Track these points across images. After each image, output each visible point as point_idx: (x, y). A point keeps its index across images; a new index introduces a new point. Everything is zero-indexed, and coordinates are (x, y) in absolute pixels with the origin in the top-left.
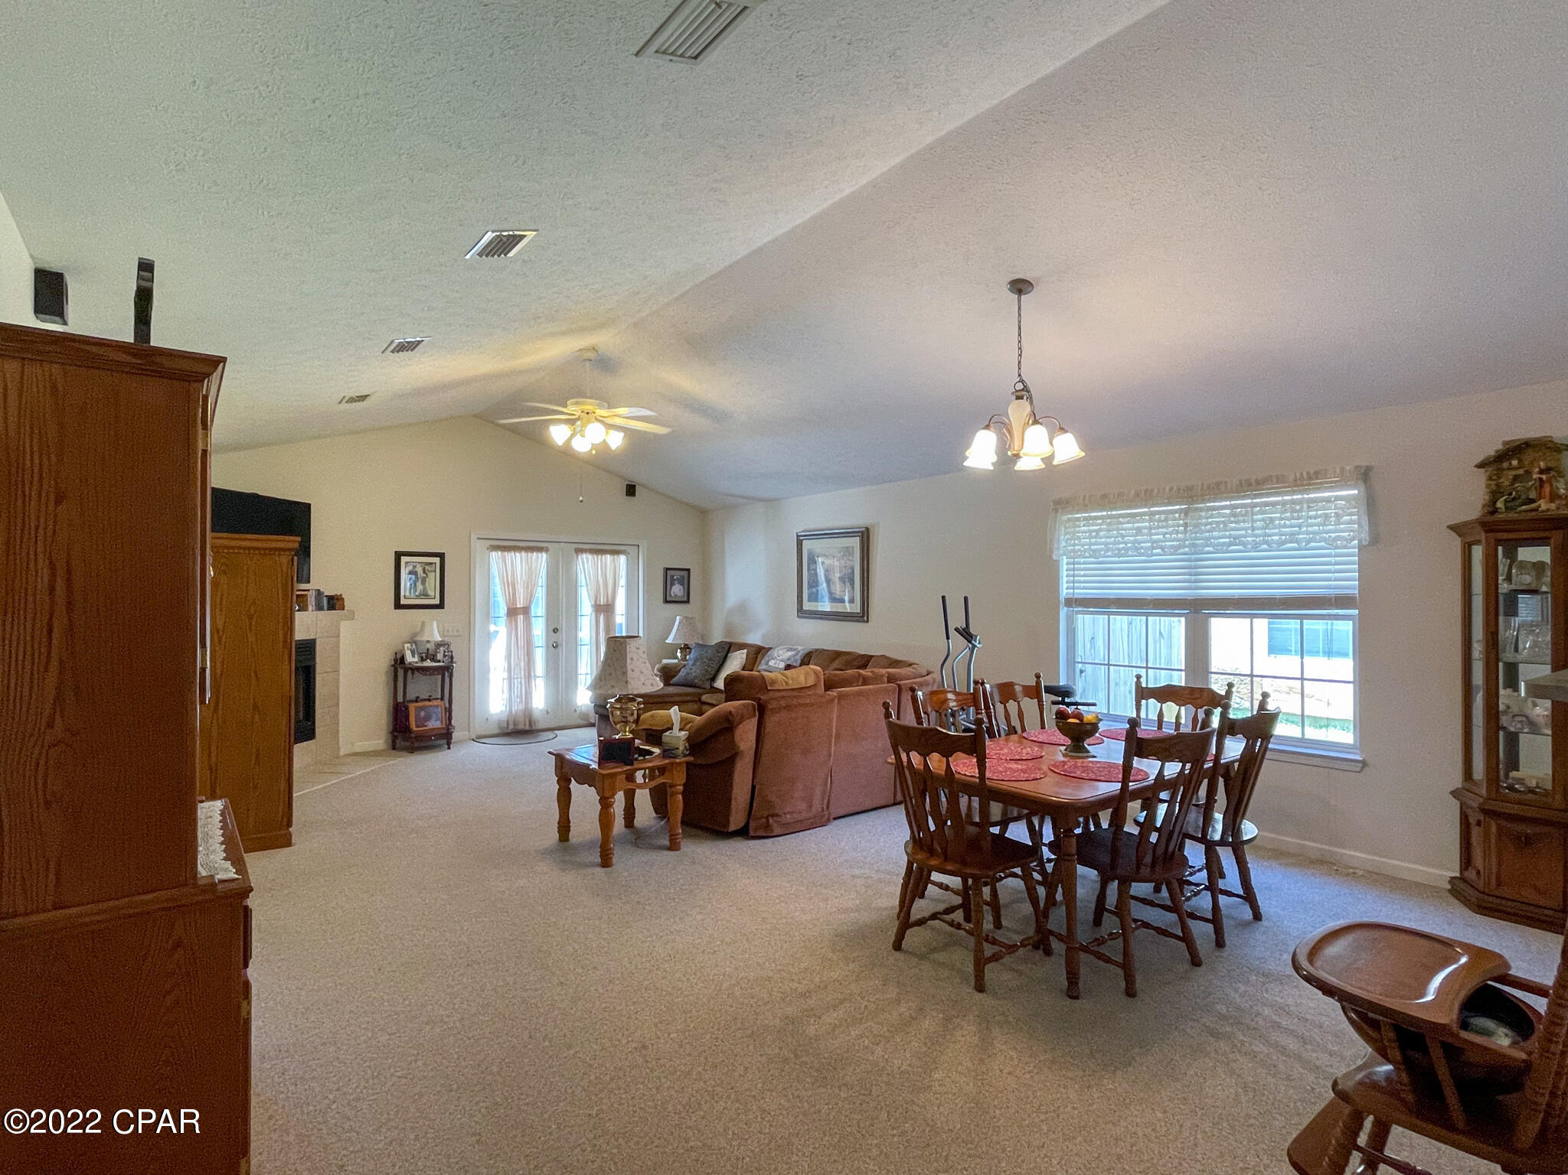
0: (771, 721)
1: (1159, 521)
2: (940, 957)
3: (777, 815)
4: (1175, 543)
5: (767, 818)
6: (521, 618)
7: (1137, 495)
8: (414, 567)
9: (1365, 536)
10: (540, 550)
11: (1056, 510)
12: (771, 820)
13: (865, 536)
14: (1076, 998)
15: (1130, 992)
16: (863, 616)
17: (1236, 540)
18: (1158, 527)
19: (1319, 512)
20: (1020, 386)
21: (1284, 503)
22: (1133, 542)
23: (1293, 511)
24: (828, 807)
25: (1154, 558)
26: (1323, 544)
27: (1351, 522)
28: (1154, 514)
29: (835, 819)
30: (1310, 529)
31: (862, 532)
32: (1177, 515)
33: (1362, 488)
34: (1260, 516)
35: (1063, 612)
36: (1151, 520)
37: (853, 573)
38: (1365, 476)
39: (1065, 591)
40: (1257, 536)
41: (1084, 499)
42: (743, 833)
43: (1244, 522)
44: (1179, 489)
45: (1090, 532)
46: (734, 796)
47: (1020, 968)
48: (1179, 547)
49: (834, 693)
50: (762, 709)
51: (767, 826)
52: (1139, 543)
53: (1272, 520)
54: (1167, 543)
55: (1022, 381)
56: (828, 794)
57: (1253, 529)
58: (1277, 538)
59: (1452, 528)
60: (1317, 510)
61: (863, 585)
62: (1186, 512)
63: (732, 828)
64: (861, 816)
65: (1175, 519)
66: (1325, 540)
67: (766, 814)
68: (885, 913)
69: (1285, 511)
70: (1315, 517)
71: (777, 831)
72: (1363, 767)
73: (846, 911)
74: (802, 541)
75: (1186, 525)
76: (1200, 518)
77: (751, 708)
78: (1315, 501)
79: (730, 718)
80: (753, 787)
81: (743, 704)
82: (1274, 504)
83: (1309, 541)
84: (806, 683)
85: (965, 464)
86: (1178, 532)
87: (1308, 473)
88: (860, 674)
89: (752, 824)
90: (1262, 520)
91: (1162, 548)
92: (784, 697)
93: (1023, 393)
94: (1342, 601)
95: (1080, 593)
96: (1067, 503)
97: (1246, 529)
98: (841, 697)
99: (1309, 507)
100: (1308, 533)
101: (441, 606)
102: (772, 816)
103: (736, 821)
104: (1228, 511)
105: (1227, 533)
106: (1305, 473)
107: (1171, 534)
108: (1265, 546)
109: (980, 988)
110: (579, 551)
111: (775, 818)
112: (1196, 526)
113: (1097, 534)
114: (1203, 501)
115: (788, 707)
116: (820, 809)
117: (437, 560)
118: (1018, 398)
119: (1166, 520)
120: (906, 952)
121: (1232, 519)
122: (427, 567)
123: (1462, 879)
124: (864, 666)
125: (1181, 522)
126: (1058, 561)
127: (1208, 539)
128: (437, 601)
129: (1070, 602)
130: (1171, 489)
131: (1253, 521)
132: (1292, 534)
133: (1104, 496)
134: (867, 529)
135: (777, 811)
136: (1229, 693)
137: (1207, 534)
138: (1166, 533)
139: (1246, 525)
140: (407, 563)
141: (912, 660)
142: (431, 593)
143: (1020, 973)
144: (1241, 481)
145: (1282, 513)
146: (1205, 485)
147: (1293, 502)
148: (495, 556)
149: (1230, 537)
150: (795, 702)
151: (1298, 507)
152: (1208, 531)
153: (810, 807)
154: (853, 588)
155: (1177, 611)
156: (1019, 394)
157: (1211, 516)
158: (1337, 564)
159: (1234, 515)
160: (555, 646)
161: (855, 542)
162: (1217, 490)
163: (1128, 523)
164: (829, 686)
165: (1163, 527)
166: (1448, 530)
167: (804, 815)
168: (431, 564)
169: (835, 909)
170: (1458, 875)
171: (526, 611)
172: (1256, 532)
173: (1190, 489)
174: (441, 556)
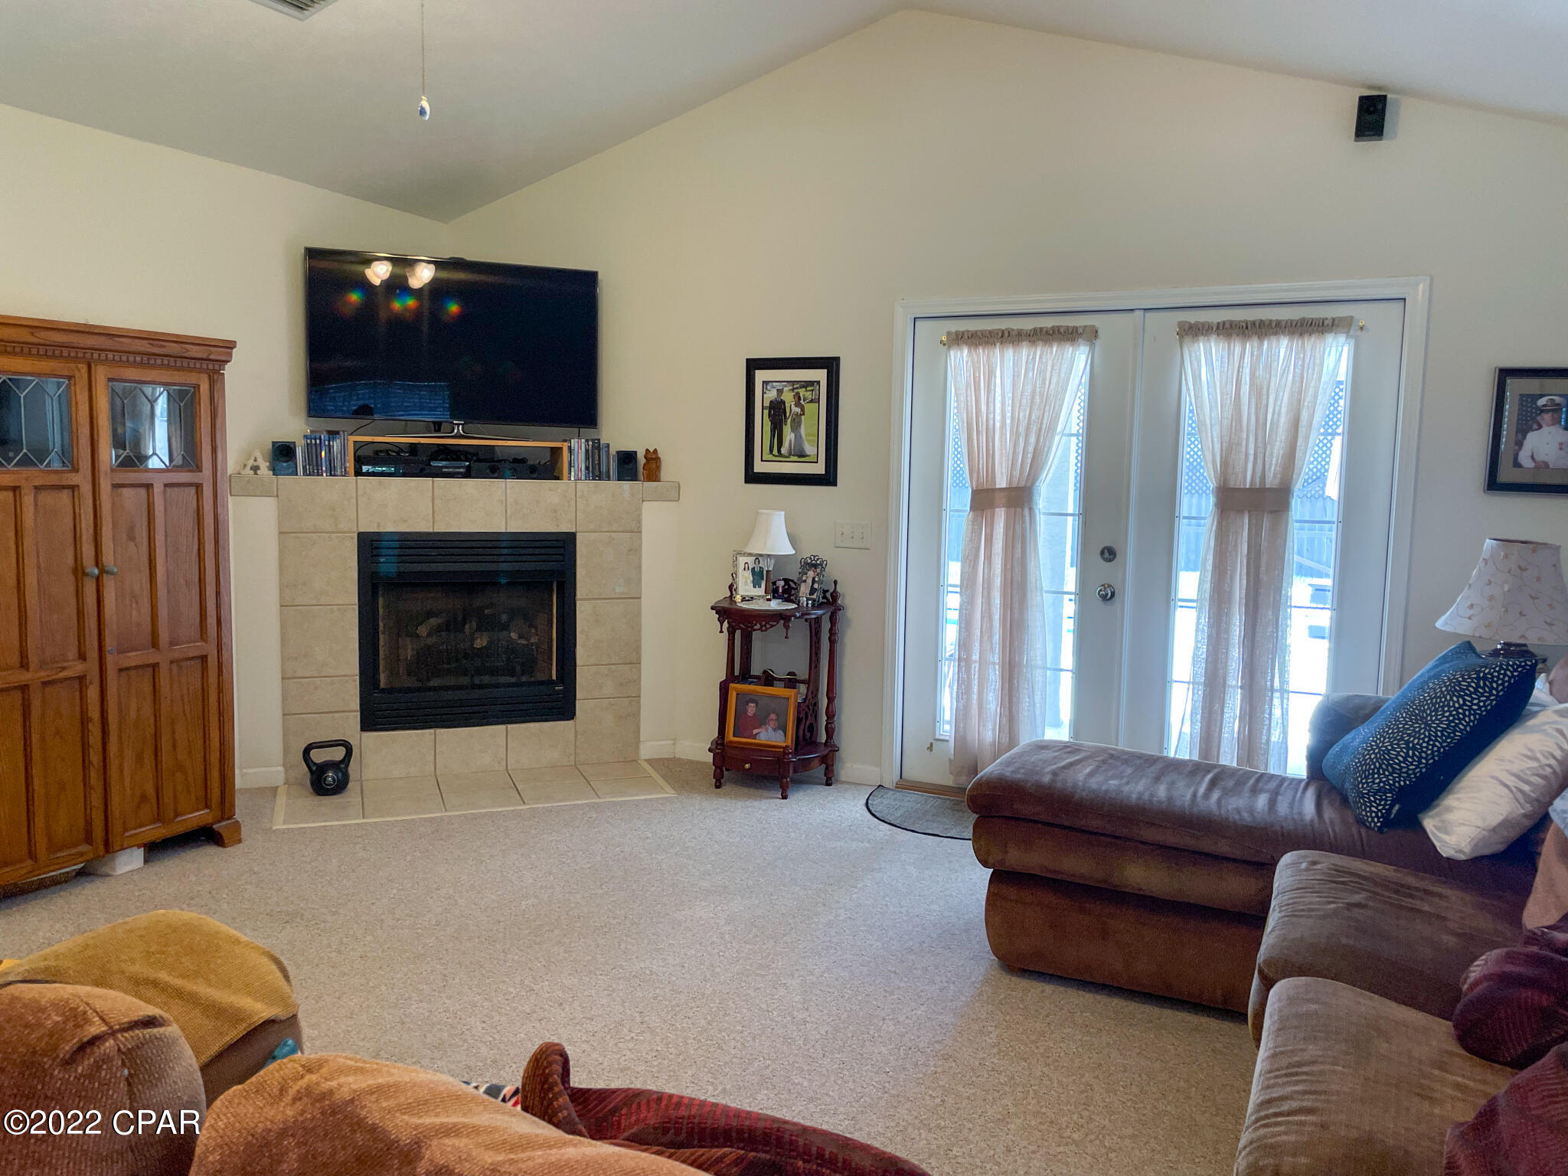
6: (1000, 516)
8: (780, 392)
10: (1069, 335)
101: (829, 478)
110: (1192, 331)
117: (820, 375)
122: (802, 392)
128: (819, 469)
140: (765, 383)
142: (810, 449)
148: (960, 358)
160: (1108, 596)
168: (811, 383)
171: (1019, 497)
174: (831, 365)
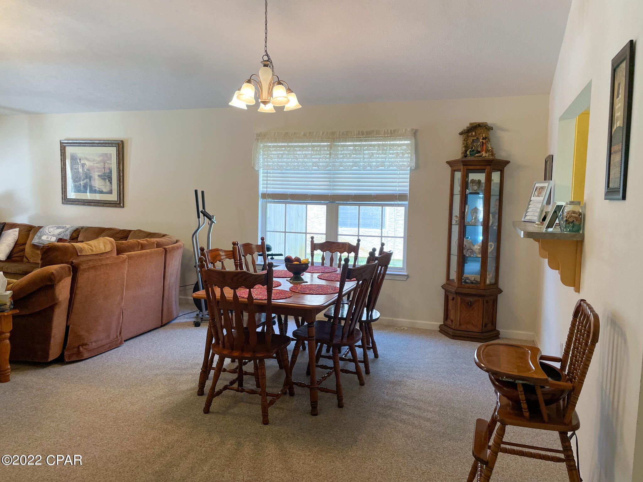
0: (82, 279)
1: (317, 150)
2: (236, 410)
3: (86, 344)
4: (324, 164)
5: (78, 348)
7: (305, 135)
9: (413, 164)
11: (258, 140)
12: (81, 349)
13: (120, 146)
14: (316, 415)
15: (340, 405)
16: (119, 203)
17: (355, 164)
18: (316, 154)
19: (394, 151)
20: (266, 58)
21: (379, 145)
22: (302, 162)
23: (383, 150)
24: (120, 333)
25: (313, 171)
26: (395, 168)
27: (408, 158)
28: (313, 146)
29: (125, 341)
30: (390, 160)
31: (118, 144)
32: (326, 148)
33: (414, 141)
34: (367, 152)
35: (260, 201)
36: (312, 150)
37: (111, 172)
38: (415, 134)
39: (262, 189)
40: (365, 162)
41: (274, 135)
42: (61, 361)
43: (359, 154)
44: (327, 133)
45: (279, 154)
46: (53, 335)
47: (282, 406)
48: (327, 166)
49: (124, 256)
50: (75, 270)
51: (79, 353)
52: (306, 163)
53: (373, 154)
54: (321, 164)
55: (267, 55)
56: (120, 325)
57: (364, 158)
58: (375, 164)
59: (448, 162)
60: (393, 150)
61: (120, 181)
62: (330, 147)
63: (51, 358)
64: (142, 337)
65: (325, 150)
66: (396, 166)
67: (77, 345)
68: (188, 393)
69: (379, 150)
70: (393, 154)
71: (86, 355)
72: (407, 278)
73: (161, 397)
74: (65, 147)
75: (330, 154)
76: (338, 150)
77: (67, 269)
78: (393, 145)
79: (53, 277)
80: (67, 328)
81: (61, 267)
82: (374, 146)
83: (390, 166)
84: (105, 249)
85: (230, 104)
86: (326, 158)
87: (391, 130)
88: (139, 242)
89: (66, 353)
90: (369, 154)
91: (318, 166)
92: (90, 260)
93: (267, 63)
94: (400, 197)
95: (271, 190)
96: (265, 136)
97: (360, 158)
98: (130, 258)
99: (390, 148)
100: (389, 162)
102: (82, 345)
103: (54, 352)
104: (352, 148)
105: (351, 160)
106: (389, 131)
107: (322, 158)
108: (369, 168)
109: (266, 422)
111: (84, 347)
112: (337, 155)
113: (282, 156)
114: (339, 142)
115: (94, 268)
116: (115, 336)
118: (265, 66)
119: (320, 151)
120: (213, 413)
121: (354, 152)
123: (445, 325)
124: (126, 238)
125: (328, 152)
126: (258, 171)
127: (341, 162)
129: (264, 196)
130: (323, 133)
131: (364, 154)
132: (382, 162)
133: (287, 134)
134: (122, 142)
135: (86, 342)
136: (358, 244)
137: (341, 160)
138: (320, 158)
139: (360, 156)
141: (163, 232)
143: (283, 409)
144: (359, 132)
145: (378, 150)
146: (341, 132)
147: (383, 145)
149: (353, 162)
150: (99, 263)
151: (385, 148)
152: (341, 158)
153: (109, 336)
154: (111, 183)
155: (322, 202)
156: (266, 63)
157: (344, 150)
158: (399, 178)
159: (356, 151)
161: (113, 151)
162: (346, 136)
163: (299, 151)
164: (120, 251)
165: (318, 155)
166: (447, 164)
167: (104, 342)
169: (153, 398)
170: (443, 324)
172: (365, 160)
173: (333, 133)
